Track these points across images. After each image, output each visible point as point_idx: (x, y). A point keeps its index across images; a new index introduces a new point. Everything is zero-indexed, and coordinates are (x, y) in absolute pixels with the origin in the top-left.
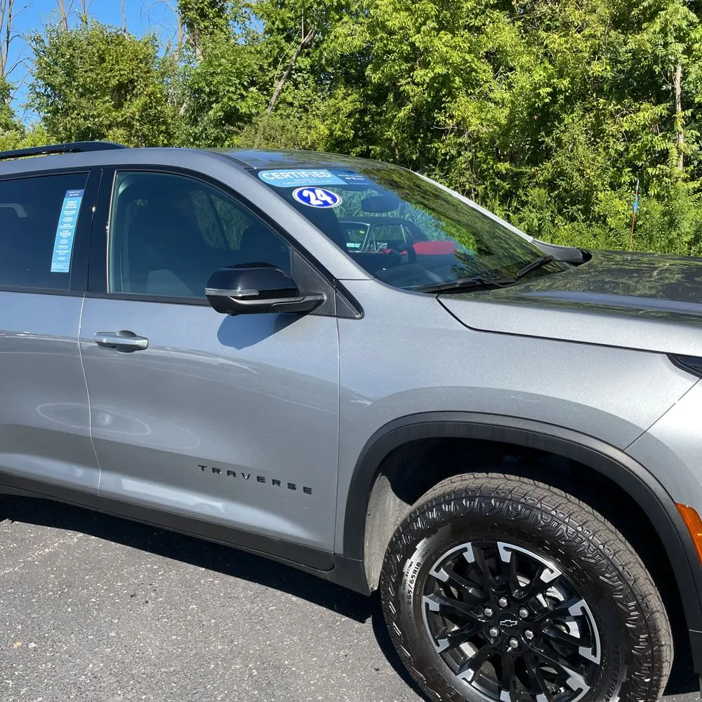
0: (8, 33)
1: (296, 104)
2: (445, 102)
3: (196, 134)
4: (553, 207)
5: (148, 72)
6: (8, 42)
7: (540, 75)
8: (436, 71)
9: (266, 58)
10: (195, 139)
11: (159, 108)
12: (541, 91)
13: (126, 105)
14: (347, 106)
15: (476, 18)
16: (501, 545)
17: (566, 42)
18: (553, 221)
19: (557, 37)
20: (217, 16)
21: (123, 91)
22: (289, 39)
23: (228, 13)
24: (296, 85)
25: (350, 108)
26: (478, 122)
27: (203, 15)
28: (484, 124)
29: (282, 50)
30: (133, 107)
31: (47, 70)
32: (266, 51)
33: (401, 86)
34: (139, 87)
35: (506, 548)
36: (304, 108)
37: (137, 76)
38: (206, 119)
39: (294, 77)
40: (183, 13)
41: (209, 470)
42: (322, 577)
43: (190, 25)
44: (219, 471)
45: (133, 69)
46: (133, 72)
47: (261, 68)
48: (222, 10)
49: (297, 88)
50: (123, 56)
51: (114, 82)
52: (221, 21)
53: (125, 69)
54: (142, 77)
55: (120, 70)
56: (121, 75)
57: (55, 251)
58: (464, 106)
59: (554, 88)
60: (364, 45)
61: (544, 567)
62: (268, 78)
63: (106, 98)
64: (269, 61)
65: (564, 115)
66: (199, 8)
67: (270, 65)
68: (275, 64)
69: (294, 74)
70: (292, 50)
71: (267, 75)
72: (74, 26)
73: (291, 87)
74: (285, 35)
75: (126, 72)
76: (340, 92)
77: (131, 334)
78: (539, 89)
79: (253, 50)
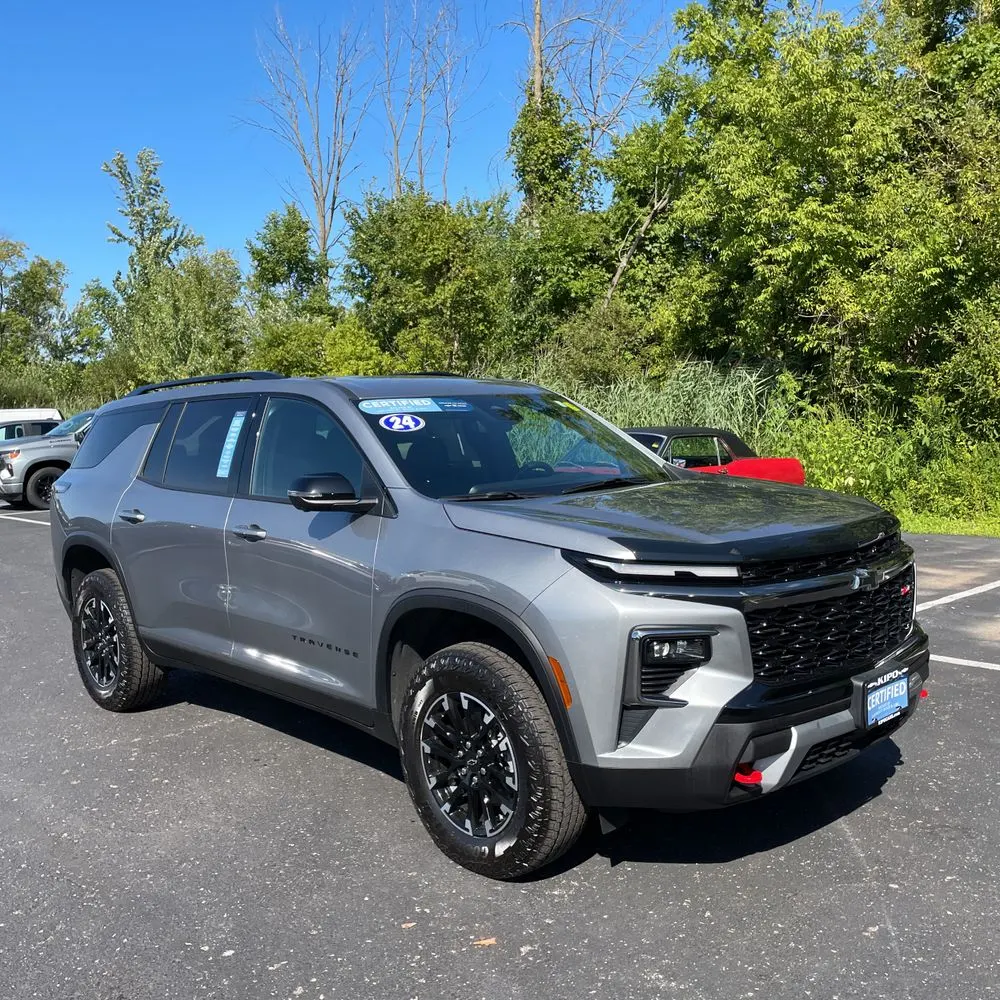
0: (335, 198)
1: (649, 281)
2: (813, 284)
3: (520, 321)
4: (955, 421)
5: (467, 251)
6: (333, 209)
7: (922, 253)
8: (793, 249)
9: (613, 228)
10: (519, 328)
11: (476, 293)
12: (924, 273)
13: (438, 290)
14: (704, 285)
15: (875, 174)
16: (462, 694)
17: (957, 210)
18: (953, 439)
19: (940, 205)
20: (561, 179)
21: (435, 274)
22: (642, 203)
23: (574, 175)
24: (651, 260)
25: (706, 288)
26: (859, 308)
27: (543, 179)
28: (867, 311)
29: (633, 216)
30: (445, 292)
31: (363, 247)
32: (613, 219)
33: (754, 266)
34: (454, 269)
35: (466, 698)
36: (659, 286)
37: (453, 256)
38: (532, 303)
39: (648, 249)
40: (520, 176)
41: (298, 639)
42: (368, 732)
43: (529, 191)
44: (304, 640)
45: (449, 248)
46: (449, 252)
47: (607, 241)
48: (567, 170)
49: (652, 262)
50: (438, 234)
51: (426, 263)
52: (564, 184)
53: (438, 250)
54: (459, 257)
55: (434, 249)
56: (435, 256)
57: (222, 460)
58: (837, 289)
59: (945, 268)
60: (711, 218)
61: (485, 711)
62: (613, 252)
63: (417, 283)
64: (617, 231)
65: (966, 302)
66: (539, 170)
67: (617, 236)
68: (622, 234)
69: (648, 245)
70: (644, 216)
71: (614, 248)
72: (390, 195)
73: (644, 261)
74: (637, 198)
75: (440, 253)
76: (695, 269)
77: (256, 527)
78: (922, 270)
79: (597, 219)
